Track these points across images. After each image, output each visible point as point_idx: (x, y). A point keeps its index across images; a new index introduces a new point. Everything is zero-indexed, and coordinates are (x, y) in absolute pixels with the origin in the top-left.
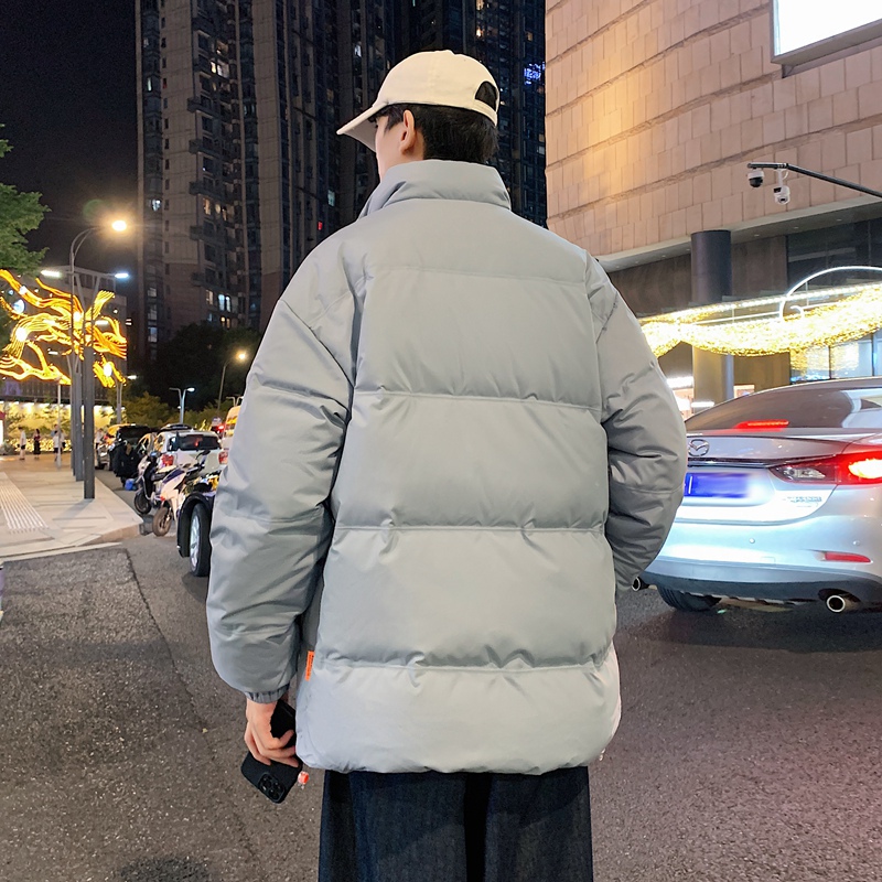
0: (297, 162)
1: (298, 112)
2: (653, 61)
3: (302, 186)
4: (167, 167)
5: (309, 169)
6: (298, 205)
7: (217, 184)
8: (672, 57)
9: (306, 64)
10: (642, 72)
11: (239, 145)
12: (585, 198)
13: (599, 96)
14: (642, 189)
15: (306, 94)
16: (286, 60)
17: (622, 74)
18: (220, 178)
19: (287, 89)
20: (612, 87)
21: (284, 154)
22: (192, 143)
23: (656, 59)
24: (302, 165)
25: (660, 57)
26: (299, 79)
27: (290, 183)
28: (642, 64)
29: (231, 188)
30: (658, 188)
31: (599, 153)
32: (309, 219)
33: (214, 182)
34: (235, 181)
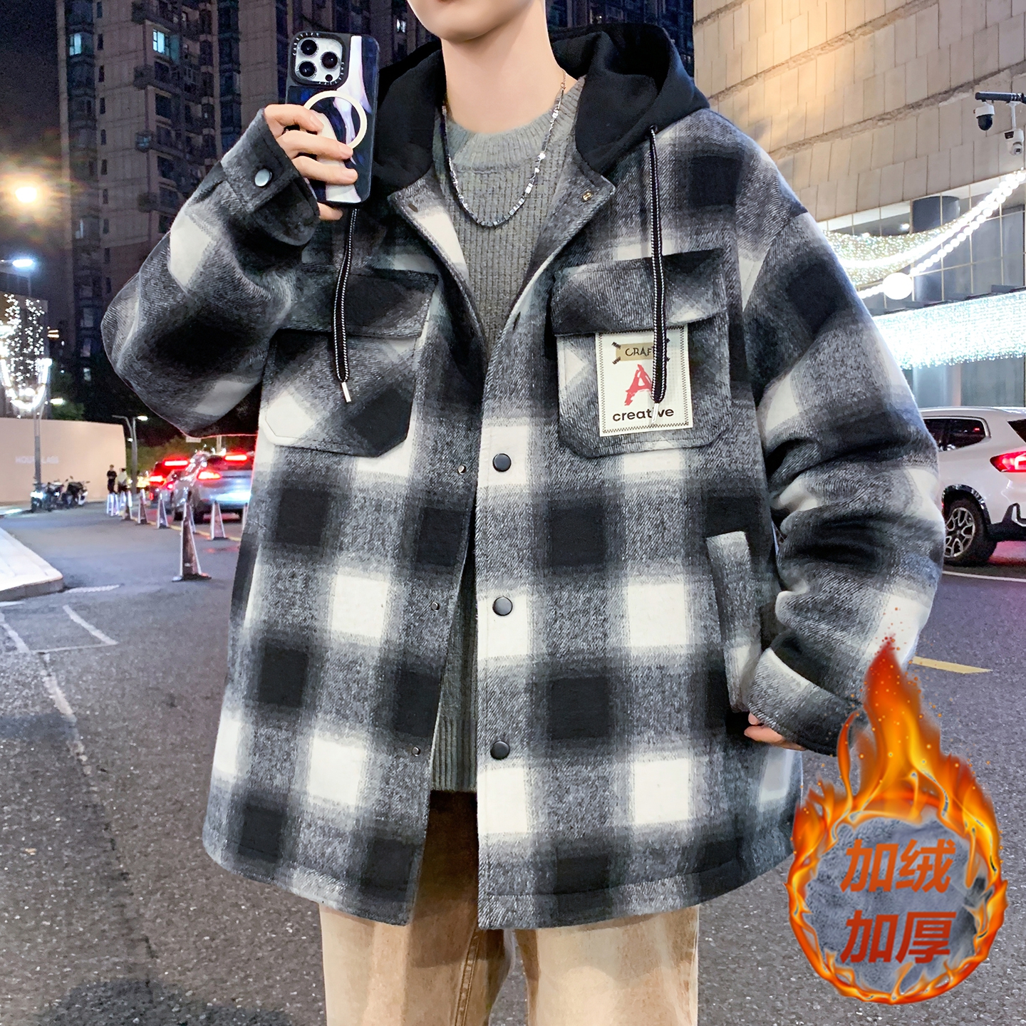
4: (103, 111)
7: (178, 135)
11: (211, 76)
18: (183, 125)
29: (199, 140)
30: (862, 131)
33: (173, 134)
34: (205, 131)
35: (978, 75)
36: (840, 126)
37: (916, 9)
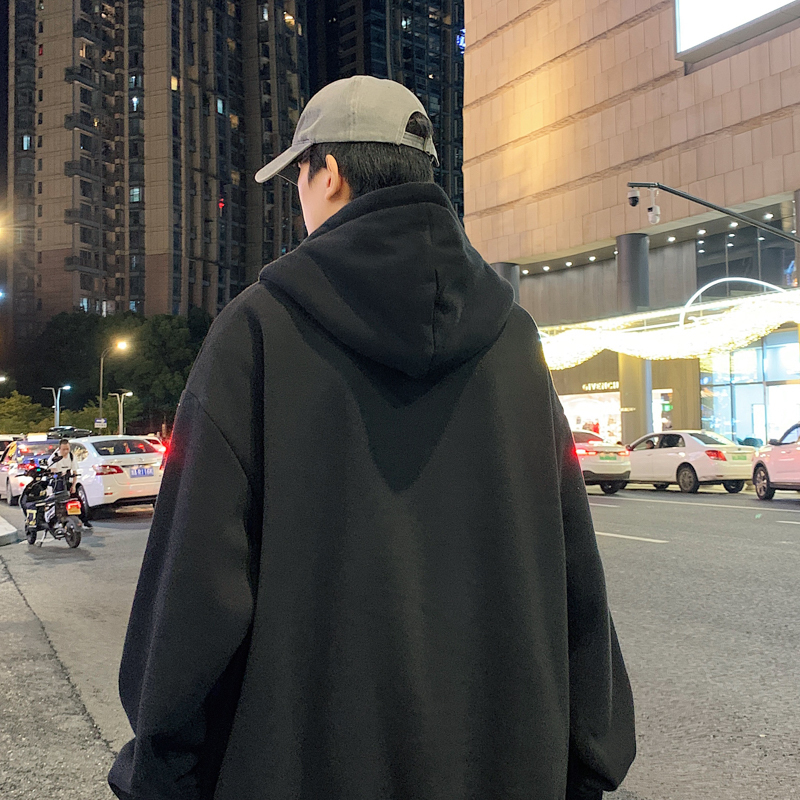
0: (192, 141)
1: (194, 85)
2: (575, 51)
3: (198, 166)
5: (206, 148)
6: (192, 185)
7: (96, 164)
8: (596, 47)
9: (203, 30)
10: (564, 63)
11: (122, 120)
12: (504, 196)
13: (520, 87)
14: (566, 186)
15: (204, 63)
16: (181, 25)
17: (544, 64)
18: (101, 157)
19: (181, 58)
20: (534, 78)
21: (176, 132)
22: (69, 118)
23: (578, 50)
24: (198, 144)
25: (583, 48)
26: (196, 48)
27: (183, 164)
28: (564, 54)
29: (112, 168)
30: (582, 185)
31: (519, 149)
32: (206, 201)
33: (93, 162)
34: (117, 161)
35: (657, 149)
36: (567, 181)
37: (615, 102)
